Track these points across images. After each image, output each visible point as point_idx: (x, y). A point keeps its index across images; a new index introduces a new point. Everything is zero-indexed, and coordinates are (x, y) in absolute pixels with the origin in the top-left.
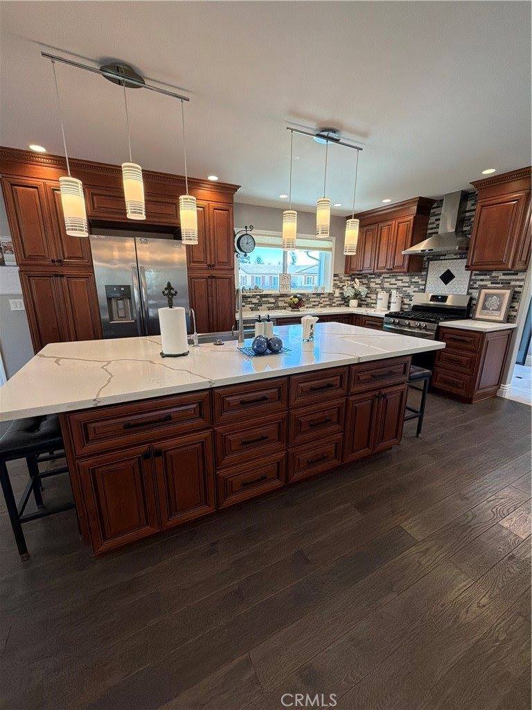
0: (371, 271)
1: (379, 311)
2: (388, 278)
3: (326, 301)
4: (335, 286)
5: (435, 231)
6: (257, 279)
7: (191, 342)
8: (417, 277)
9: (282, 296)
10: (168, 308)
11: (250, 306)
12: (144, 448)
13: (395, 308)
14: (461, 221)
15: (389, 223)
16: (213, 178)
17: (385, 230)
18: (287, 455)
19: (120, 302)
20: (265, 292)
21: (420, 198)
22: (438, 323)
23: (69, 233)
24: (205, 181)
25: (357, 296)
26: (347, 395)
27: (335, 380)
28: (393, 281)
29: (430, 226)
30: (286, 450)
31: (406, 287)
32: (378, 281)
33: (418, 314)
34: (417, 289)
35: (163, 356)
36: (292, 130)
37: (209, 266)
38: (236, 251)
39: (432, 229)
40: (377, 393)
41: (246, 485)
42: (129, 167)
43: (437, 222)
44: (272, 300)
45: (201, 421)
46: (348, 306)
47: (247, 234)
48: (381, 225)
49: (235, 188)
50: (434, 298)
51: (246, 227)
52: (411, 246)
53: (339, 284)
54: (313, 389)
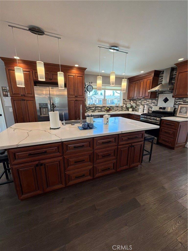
0: (137, 98)
1: (140, 113)
2: (144, 100)
3: (120, 109)
4: (124, 103)
5: (161, 83)
6: (100, 101)
7: (63, 124)
8: (154, 100)
9: (103, 107)
10: (52, 112)
11: (92, 110)
12: (37, 162)
13: (146, 112)
14: (171, 79)
15: (144, 80)
16: (77, 66)
17: (142, 82)
18: (93, 167)
19: (44, 109)
20: (97, 106)
21: (155, 70)
22: (161, 118)
23: (18, 86)
24: (74, 67)
25: (132, 107)
26: (118, 145)
27: (113, 139)
28: (145, 101)
29: (159, 81)
30: (93, 165)
31: (150, 104)
32: (140, 101)
33: (154, 114)
34: (154, 105)
35: (51, 129)
36: (100, 47)
37: (75, 96)
38: (86, 91)
39: (160, 82)
40: (130, 145)
41: (77, 178)
42: (39, 62)
43: (162, 79)
44: (100, 108)
45: (58, 153)
46: (128, 111)
47: (90, 85)
48: (141, 81)
49: (85, 69)
50: (160, 108)
51: (90, 83)
52: (152, 88)
53: (125, 103)
54: (103, 143)
